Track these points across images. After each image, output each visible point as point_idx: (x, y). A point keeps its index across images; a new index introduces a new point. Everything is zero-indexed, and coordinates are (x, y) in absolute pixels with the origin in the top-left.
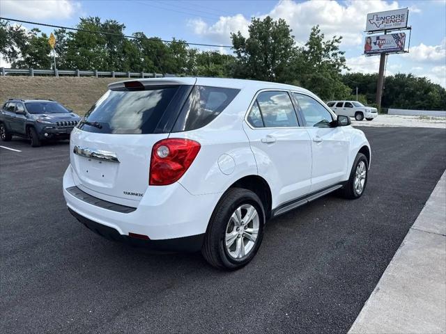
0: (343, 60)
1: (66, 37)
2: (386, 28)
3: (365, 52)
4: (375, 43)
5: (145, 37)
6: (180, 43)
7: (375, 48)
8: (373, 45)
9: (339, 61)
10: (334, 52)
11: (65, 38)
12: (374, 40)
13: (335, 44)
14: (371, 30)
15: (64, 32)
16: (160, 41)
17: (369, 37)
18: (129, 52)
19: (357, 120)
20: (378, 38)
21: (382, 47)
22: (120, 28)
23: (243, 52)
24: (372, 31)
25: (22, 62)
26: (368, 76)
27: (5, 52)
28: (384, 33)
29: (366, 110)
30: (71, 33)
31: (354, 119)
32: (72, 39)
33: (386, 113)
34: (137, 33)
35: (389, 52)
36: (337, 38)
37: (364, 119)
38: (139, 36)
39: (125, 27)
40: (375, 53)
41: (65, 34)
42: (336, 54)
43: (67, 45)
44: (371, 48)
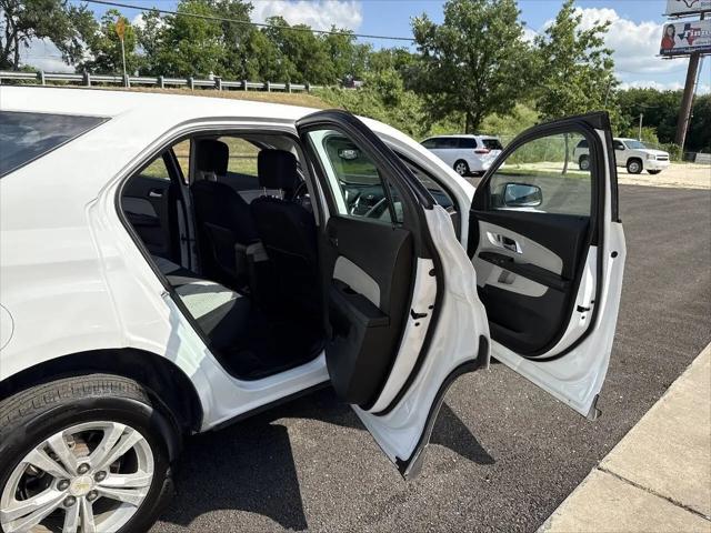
0: (609, 65)
1: (161, 24)
2: (703, 8)
3: (662, 52)
4: (681, 36)
5: (285, 24)
6: (343, 34)
7: (679, 43)
8: (677, 38)
9: (602, 66)
10: (594, 49)
11: (159, 26)
12: (680, 30)
13: (598, 35)
14: (676, 11)
15: (157, 16)
16: (309, 31)
17: (671, 26)
18: (257, 50)
19: (630, 173)
20: (687, 27)
21: (694, 44)
22: (245, 8)
23: (432, 49)
24: (678, 14)
25: (92, 63)
26: (667, 93)
27: (64, 48)
28: (699, 18)
29: (648, 156)
30: (168, 17)
31: (625, 170)
32: (168, 27)
33: (693, 160)
34: (272, 18)
35: (706, 51)
36: (601, 24)
37: (644, 171)
38: (276, 23)
39: (252, 8)
40: (680, 53)
41: (158, 20)
42: (597, 54)
43: (161, 37)
44: (673, 43)
